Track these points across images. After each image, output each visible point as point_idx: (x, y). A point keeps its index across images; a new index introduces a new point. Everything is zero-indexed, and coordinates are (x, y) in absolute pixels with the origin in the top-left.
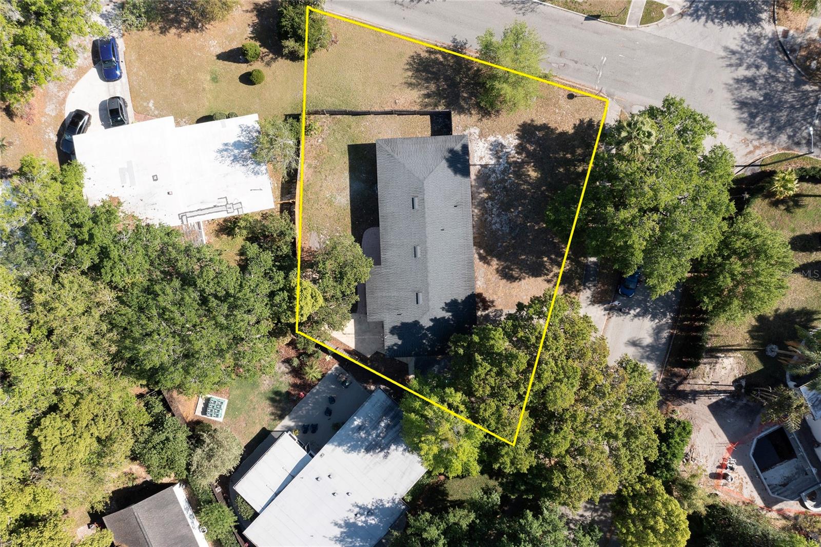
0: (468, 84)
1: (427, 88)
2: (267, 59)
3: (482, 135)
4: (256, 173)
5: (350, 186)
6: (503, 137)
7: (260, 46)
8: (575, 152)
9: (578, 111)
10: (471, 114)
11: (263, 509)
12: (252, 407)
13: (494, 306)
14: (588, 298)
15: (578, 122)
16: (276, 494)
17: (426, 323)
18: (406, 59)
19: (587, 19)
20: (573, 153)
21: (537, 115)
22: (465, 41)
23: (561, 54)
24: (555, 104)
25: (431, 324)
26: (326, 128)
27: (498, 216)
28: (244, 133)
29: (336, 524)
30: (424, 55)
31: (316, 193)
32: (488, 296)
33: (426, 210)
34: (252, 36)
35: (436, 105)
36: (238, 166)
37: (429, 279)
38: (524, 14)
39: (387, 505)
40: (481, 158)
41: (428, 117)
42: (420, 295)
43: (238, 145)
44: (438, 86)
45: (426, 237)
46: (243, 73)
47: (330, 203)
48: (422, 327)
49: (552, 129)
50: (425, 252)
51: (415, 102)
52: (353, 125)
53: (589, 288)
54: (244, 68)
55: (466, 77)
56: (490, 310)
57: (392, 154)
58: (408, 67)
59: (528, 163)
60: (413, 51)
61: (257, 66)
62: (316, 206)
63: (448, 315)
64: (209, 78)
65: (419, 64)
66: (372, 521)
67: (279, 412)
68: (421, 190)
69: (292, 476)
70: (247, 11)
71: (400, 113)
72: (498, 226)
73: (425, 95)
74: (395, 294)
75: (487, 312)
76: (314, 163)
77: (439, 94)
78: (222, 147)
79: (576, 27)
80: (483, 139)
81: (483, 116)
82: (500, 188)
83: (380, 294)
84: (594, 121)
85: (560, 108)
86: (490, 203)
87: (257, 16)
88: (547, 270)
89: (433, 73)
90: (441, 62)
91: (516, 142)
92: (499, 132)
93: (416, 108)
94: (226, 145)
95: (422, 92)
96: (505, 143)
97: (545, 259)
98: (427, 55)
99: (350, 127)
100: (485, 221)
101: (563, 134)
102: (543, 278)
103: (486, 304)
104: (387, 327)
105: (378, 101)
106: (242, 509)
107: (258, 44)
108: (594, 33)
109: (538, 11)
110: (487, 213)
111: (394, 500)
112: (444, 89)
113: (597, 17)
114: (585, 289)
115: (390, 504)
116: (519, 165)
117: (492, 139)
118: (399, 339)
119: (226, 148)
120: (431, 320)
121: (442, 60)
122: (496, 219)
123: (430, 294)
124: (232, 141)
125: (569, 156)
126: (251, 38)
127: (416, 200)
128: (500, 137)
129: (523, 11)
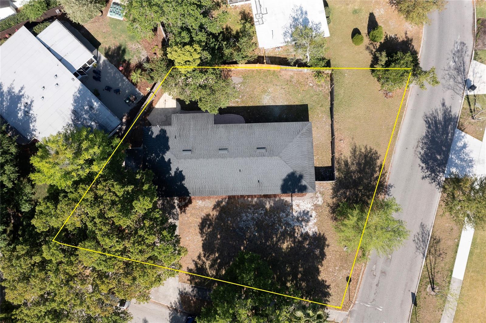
0: (357, 196)
1: (353, 164)
2: (371, 47)
3: (316, 206)
4: (285, 34)
5: (277, 106)
6: (315, 224)
7: (381, 43)
8: (303, 281)
9: (337, 286)
10: (333, 198)
11: (39, 39)
12: (116, 36)
13: (181, 213)
14: (185, 289)
15: (327, 284)
16: (49, 49)
17: (167, 156)
18: (375, 148)
19: (413, 295)
20: (302, 279)
21: (333, 251)
22: (390, 194)
23: (383, 273)
24: (342, 266)
25: (166, 160)
26: (321, 89)
27: (253, 219)
28: (315, 26)
29: (22, 88)
30: (379, 162)
31: (271, 81)
32: (189, 209)
33: (256, 158)
34: (388, 37)
35: (339, 170)
36: (290, 21)
37: (202, 159)
38: (414, 240)
39: (31, 125)
40: (298, 206)
41: (330, 165)
42: (189, 153)
43: (306, 21)
44: (354, 172)
45: (235, 157)
46: (360, 31)
47: (264, 91)
48: (164, 153)
49: (321, 262)
50: (223, 157)
51: (341, 154)
52: (323, 109)
53: (193, 290)
54: (364, 31)
55: (362, 195)
56: (178, 210)
57: (300, 133)
58: (369, 149)
59: (294, 242)
60: (381, 154)
61: (366, 41)
62: (262, 81)
63: (173, 173)
64: (356, 8)
65: (371, 158)
66: (20, 114)
67: (110, 53)
68: (272, 154)
69: (61, 59)
70: (406, 34)
71: (333, 143)
72: (245, 218)
73: (347, 161)
74: (192, 134)
75: (177, 207)
76: (294, 80)
77: (348, 173)
78: (304, 10)
79: (406, 285)
80: (313, 207)
81: (331, 207)
82: (274, 219)
83: (192, 123)
84: (329, 297)
85: (339, 270)
86: (263, 212)
87: (403, 41)
88: (208, 256)
89: (364, 168)
90: (373, 175)
91: (311, 233)
92: (319, 220)
93: (336, 155)
94: (306, 13)
95: (349, 160)
96: (310, 224)
97: (217, 255)
98: (379, 164)
99: (322, 106)
100: (248, 208)
101: (318, 272)
102: (202, 252)
103: (183, 207)
104: (167, 128)
105: (342, 128)
106: (41, 26)
107: (382, 41)
108: (402, 301)
109: (417, 253)
110: (254, 209)
111: (34, 130)
112: (351, 177)
113: (415, 303)
114: (192, 287)
115: (32, 128)
116: (292, 235)
117: (314, 214)
118: (157, 136)
119: (303, 13)
120: (169, 160)
121: (375, 176)
122: (250, 216)
123: (189, 160)
124: (309, 17)
125: (300, 276)
126: (387, 37)
127: (263, 151)
128: (315, 221)
129: (417, 240)
